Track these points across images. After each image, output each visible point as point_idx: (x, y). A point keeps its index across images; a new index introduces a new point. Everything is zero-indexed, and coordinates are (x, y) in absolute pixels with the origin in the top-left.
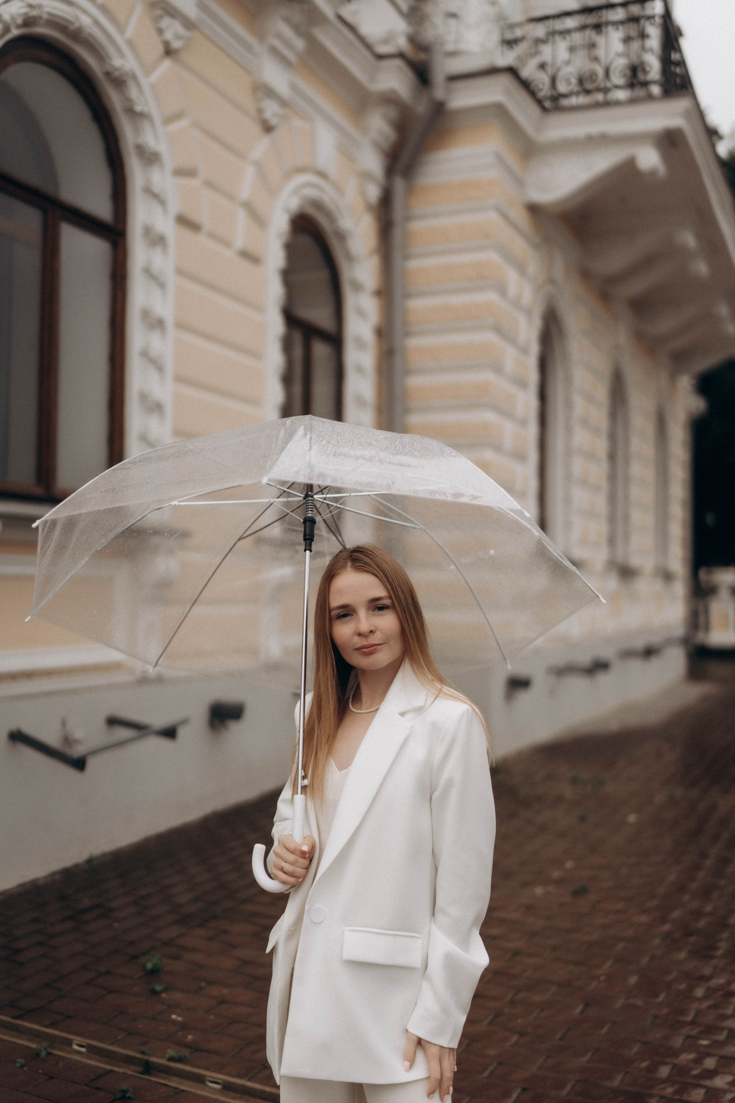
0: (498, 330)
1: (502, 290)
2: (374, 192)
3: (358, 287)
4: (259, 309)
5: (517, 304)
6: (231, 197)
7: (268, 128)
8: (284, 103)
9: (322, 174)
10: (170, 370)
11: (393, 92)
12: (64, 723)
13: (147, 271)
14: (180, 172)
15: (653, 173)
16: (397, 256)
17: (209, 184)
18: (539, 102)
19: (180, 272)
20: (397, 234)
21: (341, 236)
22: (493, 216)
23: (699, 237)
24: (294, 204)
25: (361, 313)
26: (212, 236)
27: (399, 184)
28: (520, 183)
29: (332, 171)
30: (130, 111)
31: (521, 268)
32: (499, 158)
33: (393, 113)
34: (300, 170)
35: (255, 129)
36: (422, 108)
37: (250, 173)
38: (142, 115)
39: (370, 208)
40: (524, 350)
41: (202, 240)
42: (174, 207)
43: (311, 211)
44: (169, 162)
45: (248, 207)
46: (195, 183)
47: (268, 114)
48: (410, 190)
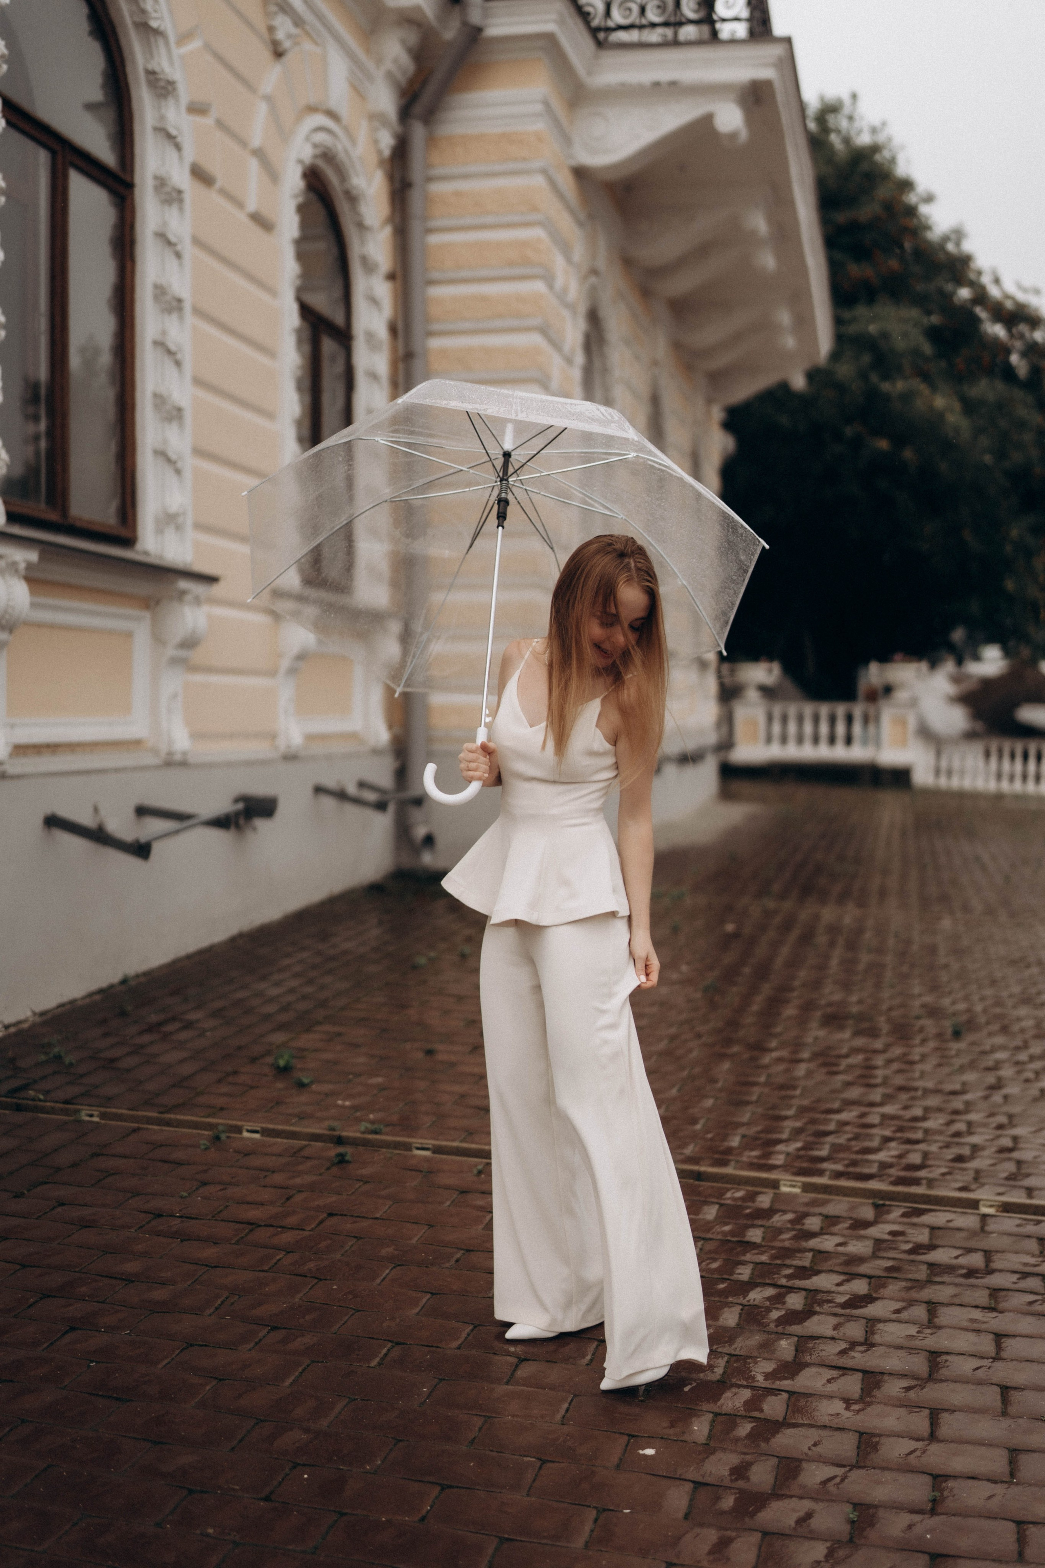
0: (544, 330)
1: (549, 279)
2: (387, 141)
3: (369, 267)
4: (272, 292)
5: (561, 297)
6: (243, 143)
7: (278, 54)
8: (298, 22)
9: (331, 114)
10: (188, 366)
11: (418, 9)
12: (96, 810)
13: (162, 236)
14: (197, 109)
15: (733, 136)
16: (416, 227)
17: (220, 124)
18: (594, 32)
19: (197, 241)
20: (416, 197)
21: (352, 199)
22: (539, 181)
23: (770, 220)
24: (307, 153)
25: (374, 301)
26: (223, 192)
27: (418, 131)
28: (567, 140)
29: (344, 112)
30: (144, 28)
31: (566, 250)
32: (546, 103)
33: (413, 38)
34: (312, 109)
35: (266, 54)
36: (450, 33)
37: (262, 108)
38: (157, 32)
39: (381, 163)
40: (569, 361)
41: (213, 196)
42: (190, 155)
43: (321, 163)
44: (184, 94)
45: (259, 153)
46: (208, 121)
47: (280, 35)
48: (431, 141)
